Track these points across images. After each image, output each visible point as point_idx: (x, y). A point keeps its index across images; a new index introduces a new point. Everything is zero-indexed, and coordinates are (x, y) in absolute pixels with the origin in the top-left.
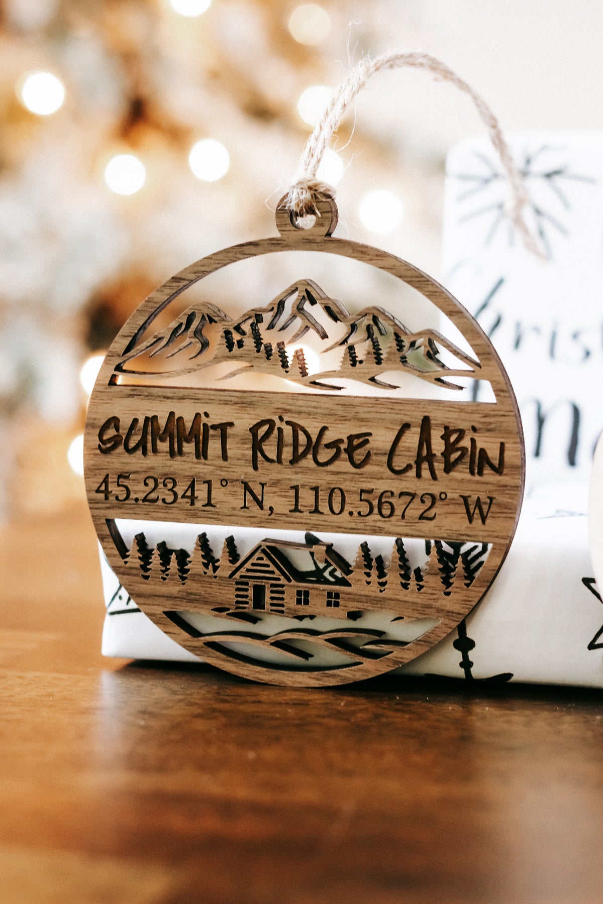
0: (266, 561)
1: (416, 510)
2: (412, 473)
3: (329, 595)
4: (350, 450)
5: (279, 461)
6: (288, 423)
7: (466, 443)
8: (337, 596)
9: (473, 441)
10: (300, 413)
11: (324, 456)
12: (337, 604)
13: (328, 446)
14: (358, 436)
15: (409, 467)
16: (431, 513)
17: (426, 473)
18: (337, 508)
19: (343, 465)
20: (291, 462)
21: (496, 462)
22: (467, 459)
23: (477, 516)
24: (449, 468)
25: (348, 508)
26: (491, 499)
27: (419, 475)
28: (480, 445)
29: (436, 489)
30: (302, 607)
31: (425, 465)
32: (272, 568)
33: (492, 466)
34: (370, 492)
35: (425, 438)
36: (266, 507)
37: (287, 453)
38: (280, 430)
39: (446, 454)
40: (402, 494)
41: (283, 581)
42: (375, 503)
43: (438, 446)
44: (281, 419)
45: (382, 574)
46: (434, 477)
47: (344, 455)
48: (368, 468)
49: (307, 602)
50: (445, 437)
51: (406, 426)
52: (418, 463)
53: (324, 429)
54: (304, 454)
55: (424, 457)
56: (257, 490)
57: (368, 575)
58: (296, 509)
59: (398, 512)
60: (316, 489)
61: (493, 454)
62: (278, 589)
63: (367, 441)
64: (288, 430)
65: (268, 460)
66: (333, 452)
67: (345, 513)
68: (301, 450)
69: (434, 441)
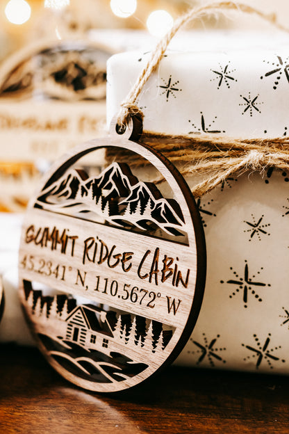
0: (81, 316)
1: (147, 300)
2: (148, 279)
3: (104, 340)
4: (123, 261)
5: (94, 261)
6: (100, 241)
7: (172, 266)
8: (107, 341)
9: (176, 265)
11: (113, 261)
12: (106, 346)
13: (114, 257)
14: (128, 253)
15: (146, 275)
16: (152, 304)
17: (153, 280)
18: (114, 293)
19: (119, 268)
20: (98, 263)
21: (184, 280)
22: (172, 276)
23: (172, 310)
24: (162, 281)
25: (118, 294)
26: (180, 301)
27: (150, 281)
28: (178, 269)
29: (156, 290)
30: (92, 344)
31: (154, 276)
32: (83, 320)
33: (182, 282)
34: (129, 286)
35: (155, 262)
36: (85, 285)
37: (97, 259)
38: (96, 244)
39: (163, 271)
40: (142, 290)
41: (86, 328)
42: (130, 293)
43: (161, 266)
44: (97, 238)
45: (128, 334)
46: (157, 284)
47: (120, 263)
48: (129, 272)
49: (94, 342)
50: (164, 261)
51: (148, 252)
52: (151, 273)
53: (114, 247)
54: (104, 259)
55: (154, 270)
56: (83, 275)
57: (122, 333)
58: (97, 290)
59: (139, 300)
60: (106, 280)
61: (184, 276)
62: (84, 332)
63: (131, 257)
64: (99, 245)
65: (89, 259)
66: (116, 260)
67: (117, 296)
68: (103, 256)
69: (159, 263)
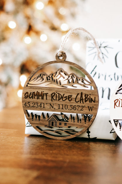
0: (54, 117)
1: (80, 108)
2: (79, 102)
3: (65, 123)
4: (69, 98)
5: (56, 100)
6: (58, 93)
7: (89, 97)
8: (66, 124)
9: (90, 97)
10: (60, 91)
11: (64, 99)
12: (66, 125)
13: (64, 97)
14: (70, 96)
15: (79, 101)
16: (83, 109)
17: (82, 102)
18: (66, 108)
19: (67, 101)
20: (58, 100)
21: (94, 100)
22: (89, 100)
23: (91, 110)
24: (85, 102)
25: (68, 108)
26: (93, 107)
27: (80, 103)
28: (91, 97)
29: (83, 105)
30: (60, 125)
31: (82, 101)
32: (55, 119)
33: (93, 101)
34: (72, 105)
35: (82, 96)
36: (54, 108)
37: (58, 99)
38: (56, 94)
39: (85, 99)
40: (77, 106)
41: (57, 121)
42: (73, 107)
43: (84, 97)
44: (56, 92)
45: (74, 120)
46: (83, 103)
47: (67, 99)
48: (71, 101)
49: (61, 125)
50: (85, 96)
51: (78, 94)
52: (80, 100)
53: (64, 94)
54: (60, 99)
55: (81, 99)
56: (52, 105)
57: (72, 120)
58: (59, 108)
59: (77, 109)
60: (63, 105)
61: (93, 99)
62: (56, 122)
63: (71, 97)
64: (58, 94)
65: (54, 100)
66: (65, 98)
67: (68, 109)
68: (60, 98)
69: (83, 97)
